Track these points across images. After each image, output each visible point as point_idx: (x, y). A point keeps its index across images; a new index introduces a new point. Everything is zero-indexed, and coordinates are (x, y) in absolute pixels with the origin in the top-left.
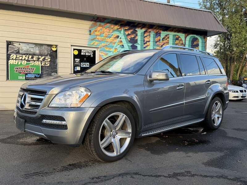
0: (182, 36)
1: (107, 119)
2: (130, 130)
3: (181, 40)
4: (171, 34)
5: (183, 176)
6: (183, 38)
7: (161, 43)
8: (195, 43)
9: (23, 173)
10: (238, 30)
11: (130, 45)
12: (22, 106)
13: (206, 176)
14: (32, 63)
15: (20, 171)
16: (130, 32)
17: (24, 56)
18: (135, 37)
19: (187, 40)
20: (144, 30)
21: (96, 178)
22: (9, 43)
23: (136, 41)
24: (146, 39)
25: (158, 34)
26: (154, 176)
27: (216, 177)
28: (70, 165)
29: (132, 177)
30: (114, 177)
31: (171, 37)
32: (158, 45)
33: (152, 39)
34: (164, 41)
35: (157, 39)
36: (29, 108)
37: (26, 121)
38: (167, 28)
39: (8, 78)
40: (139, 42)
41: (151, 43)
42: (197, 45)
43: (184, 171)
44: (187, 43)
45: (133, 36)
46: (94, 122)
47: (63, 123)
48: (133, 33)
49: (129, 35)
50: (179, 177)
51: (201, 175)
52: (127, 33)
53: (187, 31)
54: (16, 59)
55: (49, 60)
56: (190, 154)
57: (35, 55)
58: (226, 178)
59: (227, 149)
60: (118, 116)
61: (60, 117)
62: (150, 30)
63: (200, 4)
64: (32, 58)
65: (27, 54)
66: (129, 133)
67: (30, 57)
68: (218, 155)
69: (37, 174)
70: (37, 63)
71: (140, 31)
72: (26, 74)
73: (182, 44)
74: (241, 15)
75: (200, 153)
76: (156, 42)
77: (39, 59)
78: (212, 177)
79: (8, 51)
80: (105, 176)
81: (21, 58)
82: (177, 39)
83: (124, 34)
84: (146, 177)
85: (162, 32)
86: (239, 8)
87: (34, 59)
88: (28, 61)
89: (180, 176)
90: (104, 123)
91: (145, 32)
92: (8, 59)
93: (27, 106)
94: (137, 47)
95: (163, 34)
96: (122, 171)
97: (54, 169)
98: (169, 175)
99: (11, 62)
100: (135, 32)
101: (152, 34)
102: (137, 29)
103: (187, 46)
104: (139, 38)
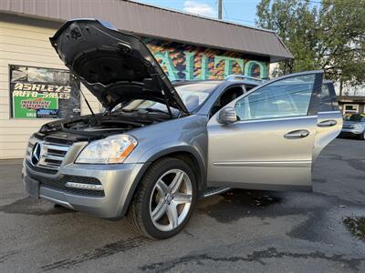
0: (240, 62)
1: (160, 180)
2: (189, 192)
3: (239, 67)
4: (227, 60)
5: (267, 256)
6: (242, 65)
7: (216, 70)
8: (256, 71)
9: (39, 265)
10: (301, 56)
11: (177, 72)
12: (35, 161)
13: (297, 256)
14: (46, 95)
15: (35, 262)
16: (176, 55)
17: (34, 86)
18: (182, 62)
19: (246, 67)
20: (193, 53)
21: (149, 267)
22: (13, 68)
23: (184, 68)
24: (197, 66)
25: (211, 59)
26: (230, 259)
27: (311, 255)
28: (108, 246)
29: (199, 263)
30: (174, 263)
31: (227, 63)
32: (211, 74)
33: (203, 65)
34: (219, 68)
35: (209, 66)
36: (45, 164)
37: (41, 183)
38: (221, 52)
39: (12, 116)
40: (188, 68)
41: (203, 71)
42: (258, 74)
43: (266, 249)
44: (246, 70)
45: (180, 61)
46: (142, 185)
47: (98, 187)
48: (180, 57)
49: (175, 59)
50: (263, 259)
51: (290, 254)
52: (172, 57)
53: (247, 56)
54: (22, 90)
55: (69, 90)
56: (268, 220)
57: (49, 84)
58: (323, 256)
59: (310, 210)
60: (175, 174)
61: (93, 178)
62: (201, 54)
63: (257, 23)
64: (46, 88)
65: (39, 83)
66: (189, 196)
67: (43, 86)
68: (302, 219)
69: (59, 264)
70: (53, 95)
71: (189, 55)
72: (38, 110)
73: (240, 72)
74: (304, 38)
75: (279, 218)
76: (209, 69)
77: (55, 89)
78: (305, 256)
79: (11, 78)
80: (160, 264)
81: (30, 88)
82: (234, 66)
83: (169, 58)
84: (219, 262)
85: (216, 57)
86: (302, 29)
87: (49, 89)
88: (40, 92)
89: (263, 257)
90: (157, 185)
91: (195, 56)
92: (12, 89)
93: (42, 162)
94: (184, 75)
95: (218, 59)
96: (184, 254)
97: (86, 255)
98: (249, 256)
99: (15, 93)
100: (182, 56)
101: (204, 59)
102: (185, 52)
103: (246, 75)
104: (187, 63)
